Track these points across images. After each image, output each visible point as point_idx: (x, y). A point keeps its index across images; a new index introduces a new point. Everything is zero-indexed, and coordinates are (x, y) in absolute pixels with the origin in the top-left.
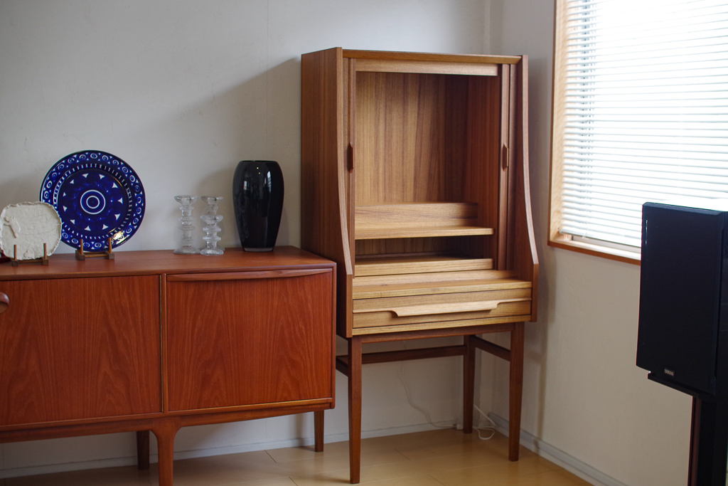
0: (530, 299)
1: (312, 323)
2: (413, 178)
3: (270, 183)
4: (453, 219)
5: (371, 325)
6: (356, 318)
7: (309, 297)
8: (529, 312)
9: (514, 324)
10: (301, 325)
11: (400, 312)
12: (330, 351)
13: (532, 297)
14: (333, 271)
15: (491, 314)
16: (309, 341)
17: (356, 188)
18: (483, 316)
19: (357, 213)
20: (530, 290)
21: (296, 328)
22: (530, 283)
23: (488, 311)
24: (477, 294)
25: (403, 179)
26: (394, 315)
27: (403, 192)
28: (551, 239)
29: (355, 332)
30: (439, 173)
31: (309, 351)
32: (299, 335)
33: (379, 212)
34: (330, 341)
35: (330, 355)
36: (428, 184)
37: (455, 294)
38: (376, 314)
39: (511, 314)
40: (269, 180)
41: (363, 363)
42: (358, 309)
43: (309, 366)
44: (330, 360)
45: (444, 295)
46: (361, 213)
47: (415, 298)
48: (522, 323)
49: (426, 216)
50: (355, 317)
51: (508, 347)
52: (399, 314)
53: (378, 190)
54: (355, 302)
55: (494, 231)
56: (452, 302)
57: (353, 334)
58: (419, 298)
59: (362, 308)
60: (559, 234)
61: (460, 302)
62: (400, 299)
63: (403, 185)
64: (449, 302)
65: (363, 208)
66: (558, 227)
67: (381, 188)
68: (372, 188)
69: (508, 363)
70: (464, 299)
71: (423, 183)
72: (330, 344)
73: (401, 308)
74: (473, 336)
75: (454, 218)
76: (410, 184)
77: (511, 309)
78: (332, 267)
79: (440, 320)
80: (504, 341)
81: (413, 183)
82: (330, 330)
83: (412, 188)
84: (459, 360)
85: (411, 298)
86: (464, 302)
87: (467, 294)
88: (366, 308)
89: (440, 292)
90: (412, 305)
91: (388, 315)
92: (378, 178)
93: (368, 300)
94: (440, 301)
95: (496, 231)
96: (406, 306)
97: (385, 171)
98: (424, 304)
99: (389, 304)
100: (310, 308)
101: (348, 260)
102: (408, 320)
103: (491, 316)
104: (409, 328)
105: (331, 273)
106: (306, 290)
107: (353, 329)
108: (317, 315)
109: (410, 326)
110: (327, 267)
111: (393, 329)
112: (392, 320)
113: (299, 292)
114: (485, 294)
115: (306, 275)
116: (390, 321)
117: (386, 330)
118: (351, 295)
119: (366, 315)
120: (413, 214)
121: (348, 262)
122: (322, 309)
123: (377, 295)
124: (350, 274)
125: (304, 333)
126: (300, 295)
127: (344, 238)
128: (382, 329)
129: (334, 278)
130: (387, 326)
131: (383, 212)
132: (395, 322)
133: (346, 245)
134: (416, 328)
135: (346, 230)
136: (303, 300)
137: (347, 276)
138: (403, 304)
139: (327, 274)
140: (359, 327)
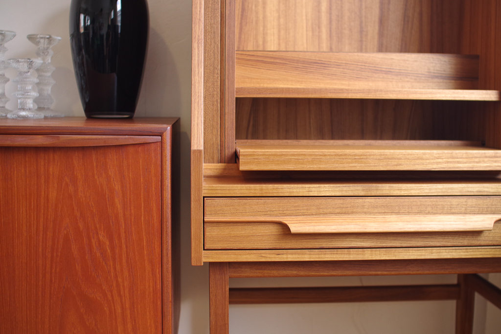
1: (123, 235)
2: (377, 20)
3: (119, 19)
4: (436, 80)
5: (241, 246)
6: (211, 232)
7: (117, 187)
10: (102, 236)
12: (159, 287)
14: (162, 142)
15: (482, 240)
16: (118, 267)
21: (93, 241)
23: (477, 233)
24: (455, 201)
25: (361, 22)
26: (285, 227)
27: (361, 41)
29: (209, 257)
30: (421, 14)
31: (118, 285)
32: (98, 254)
33: (303, 62)
34: (158, 271)
35: (159, 294)
36: (403, 31)
37: (411, 199)
38: (250, 227)
40: (119, 14)
42: (215, 214)
43: (119, 311)
44: (159, 303)
47: (330, 200)
49: (386, 73)
50: (208, 228)
52: (294, 228)
53: (319, 37)
54: (208, 201)
55: (500, 94)
56: (404, 213)
57: (204, 260)
58: (338, 201)
59: (224, 214)
61: (420, 213)
62: (299, 202)
63: (361, 32)
64: (398, 213)
68: (310, 34)
70: (429, 209)
72: (158, 276)
73: (300, 218)
74: (475, 276)
75: (437, 77)
76: (373, 29)
78: (162, 135)
81: (377, 28)
82: (158, 249)
83: (376, 37)
84: (450, 307)
86: (429, 213)
88: (232, 214)
89: (379, 193)
90: (324, 214)
91: (273, 230)
92: (319, 18)
93: (236, 200)
96: (312, 215)
97: (330, 9)
99: (277, 209)
100: (119, 206)
101: (198, 125)
102: (315, 240)
103: (483, 243)
104: (317, 256)
105: (159, 144)
106: (110, 173)
107: (204, 249)
108: (133, 220)
109: (320, 253)
110: (153, 134)
111: (285, 256)
112: (283, 240)
113: (96, 177)
114: (472, 201)
115: (107, 145)
116: (279, 240)
117: (271, 256)
118: (199, 189)
119: (231, 227)
120: (363, 67)
121: (197, 129)
122: (142, 211)
123: (253, 191)
124: (198, 149)
125: (109, 251)
126: (98, 181)
127: (195, 85)
128: (262, 255)
129: (164, 155)
130: (274, 251)
131: (312, 63)
132: (290, 244)
133: (197, 97)
134: (331, 258)
135: (200, 72)
136: (105, 192)
137: (192, 152)
138: (305, 211)
139: (153, 144)
140: (217, 248)
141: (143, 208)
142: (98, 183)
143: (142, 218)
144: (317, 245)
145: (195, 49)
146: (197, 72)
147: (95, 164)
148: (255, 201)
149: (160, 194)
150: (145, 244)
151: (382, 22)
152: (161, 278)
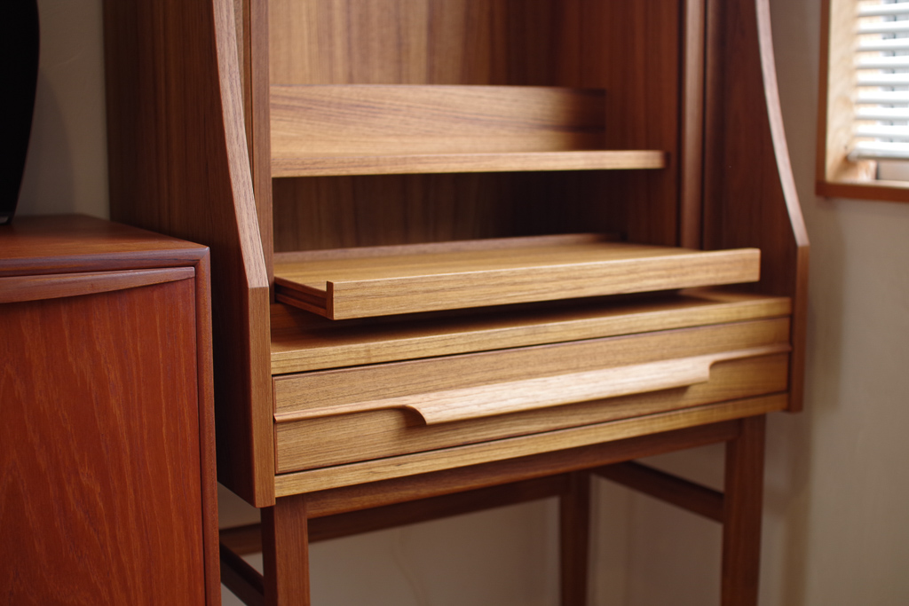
0: (786, 347)
1: (127, 469)
2: (424, 24)
4: (545, 132)
5: (338, 459)
6: (287, 441)
8: (782, 385)
9: (739, 423)
10: (87, 478)
11: (434, 408)
12: (199, 558)
13: (791, 341)
14: (197, 278)
15: (689, 399)
16: (120, 534)
17: (270, 45)
18: (668, 404)
19: (275, 106)
20: (786, 322)
22: (786, 300)
23: (680, 390)
24: (652, 340)
25: (399, 28)
26: (411, 420)
27: (399, 62)
28: (830, 175)
29: (286, 487)
31: (121, 569)
32: (80, 514)
33: (339, 105)
37: (595, 344)
38: (352, 422)
39: (739, 393)
41: (311, 540)
42: (293, 405)
44: (201, 589)
45: (562, 348)
46: (287, 107)
47: (477, 359)
48: (760, 420)
49: (472, 121)
50: (281, 434)
51: (719, 486)
52: (429, 417)
54: (279, 382)
55: (667, 158)
56: (585, 369)
57: (278, 493)
58: (490, 359)
59: (307, 404)
60: (849, 163)
61: (607, 365)
62: (430, 367)
64: (577, 369)
65: (293, 91)
66: (844, 142)
67: (339, 52)
69: (715, 530)
70: (620, 358)
71: (451, 39)
72: (197, 537)
73: (433, 396)
75: (547, 128)
76: (417, 40)
77: (737, 381)
78: (195, 263)
79: (553, 425)
80: (707, 468)
81: (424, 38)
82: (194, 487)
85: (463, 361)
86: (618, 364)
87: (625, 340)
88: (320, 402)
90: (469, 384)
91: (391, 422)
93: (327, 376)
94: (552, 367)
95: (674, 158)
96: (450, 388)
98: (502, 379)
99: (394, 385)
100: (118, 412)
101: (251, 239)
102: (455, 432)
103: (691, 402)
104: (459, 458)
105: (192, 283)
106: (98, 349)
107: (276, 475)
108: (146, 437)
109: (464, 452)
110: (180, 263)
111: (409, 466)
112: (406, 438)
113: (70, 359)
114: (677, 338)
115: (97, 292)
116: (400, 439)
117: (388, 469)
118: (266, 361)
119: (320, 426)
120: (436, 112)
121: (252, 246)
122: (164, 416)
123: (353, 356)
124: (261, 286)
125: (101, 504)
126: (74, 367)
127: (235, 163)
128: (373, 470)
129: (202, 302)
130: (391, 459)
131: (352, 105)
132: (417, 444)
133: (241, 186)
134: (481, 458)
135: (240, 136)
136: (90, 388)
137: (250, 293)
138: (440, 382)
139: (179, 284)
140: (296, 468)
141: (164, 411)
142: (75, 371)
143: (164, 431)
144: (459, 439)
145: (226, 92)
146: (234, 136)
147: (67, 333)
148: (358, 372)
149: (196, 380)
150: (170, 480)
151: (432, 27)
152: (202, 541)
